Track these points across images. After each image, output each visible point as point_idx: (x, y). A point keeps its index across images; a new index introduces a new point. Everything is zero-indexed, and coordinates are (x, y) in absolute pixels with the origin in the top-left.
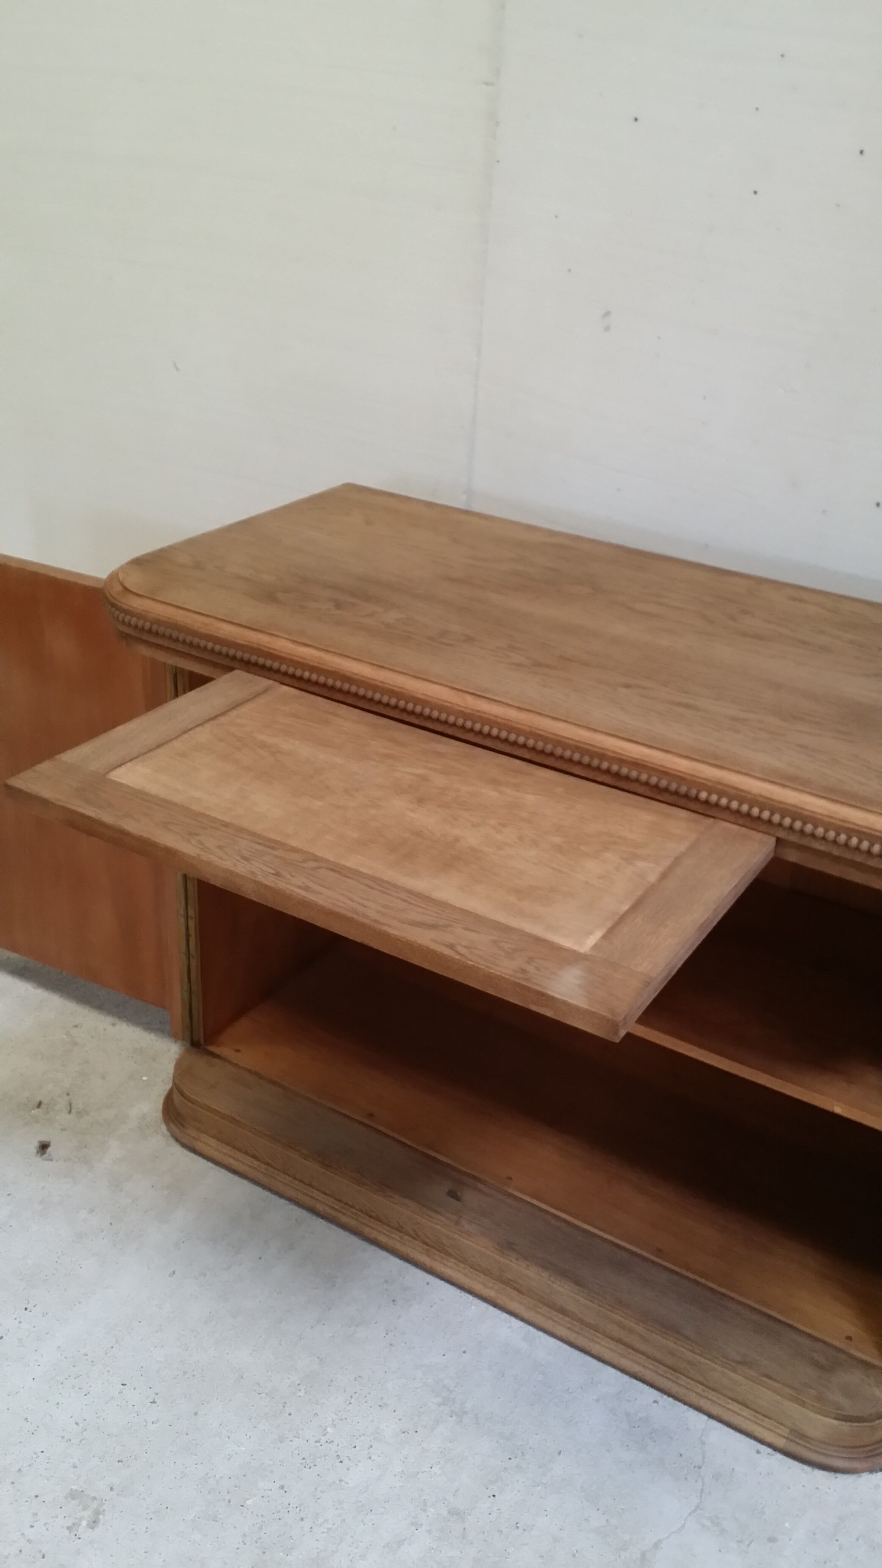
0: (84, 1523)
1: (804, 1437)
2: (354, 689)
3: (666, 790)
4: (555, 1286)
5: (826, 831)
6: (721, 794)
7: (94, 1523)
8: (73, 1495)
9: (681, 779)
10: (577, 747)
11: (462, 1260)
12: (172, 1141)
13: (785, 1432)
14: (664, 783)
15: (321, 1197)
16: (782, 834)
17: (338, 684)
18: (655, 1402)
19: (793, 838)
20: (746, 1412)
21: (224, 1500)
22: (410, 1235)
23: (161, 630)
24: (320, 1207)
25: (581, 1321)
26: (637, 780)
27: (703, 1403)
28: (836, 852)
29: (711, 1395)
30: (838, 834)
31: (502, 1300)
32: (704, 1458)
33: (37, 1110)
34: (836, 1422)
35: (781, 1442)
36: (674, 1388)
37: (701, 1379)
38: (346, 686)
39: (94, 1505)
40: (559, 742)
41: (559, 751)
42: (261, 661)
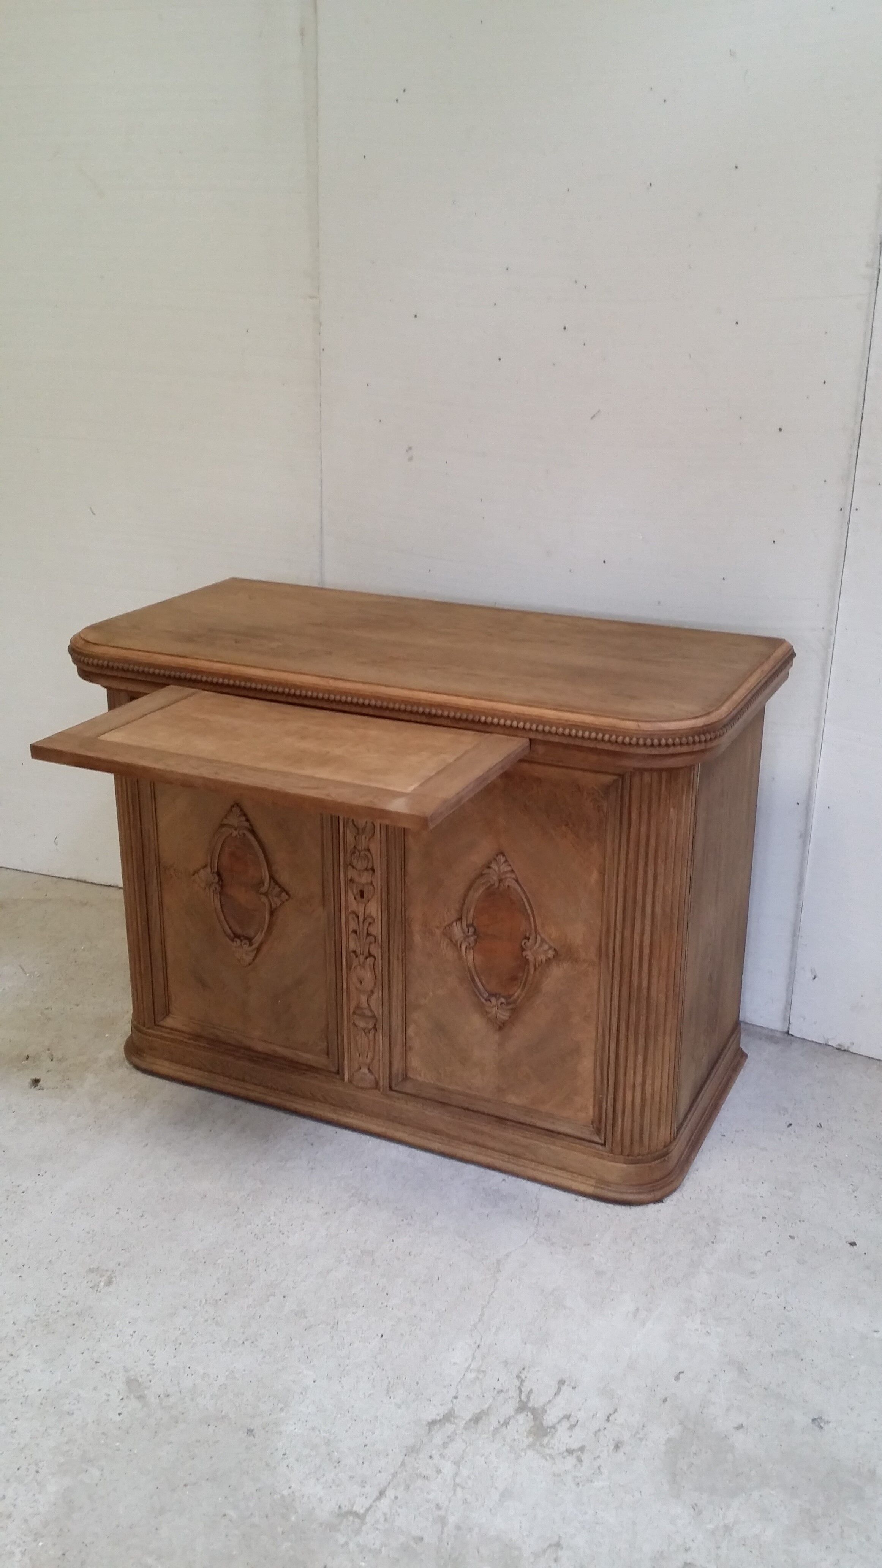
0: (102, 1284)
1: (606, 1183)
2: (253, 686)
3: (460, 719)
4: (427, 1112)
5: (557, 728)
6: (493, 716)
7: (109, 1283)
8: (91, 1270)
9: (468, 710)
10: (403, 701)
11: (358, 1109)
12: (134, 1070)
13: (593, 1182)
14: (458, 715)
15: (252, 1087)
16: (532, 736)
17: (243, 684)
18: (504, 1180)
19: (540, 737)
20: (566, 1175)
21: (201, 1262)
22: (320, 1101)
23: (116, 665)
24: (252, 1095)
25: (448, 1135)
26: (442, 716)
27: (537, 1174)
28: (565, 741)
29: (541, 1167)
30: (564, 729)
31: (390, 1132)
32: (538, 1208)
33: (26, 1061)
34: (625, 1166)
35: (590, 1190)
36: (516, 1168)
37: (534, 1158)
38: (248, 685)
39: (108, 1274)
40: (391, 699)
41: (391, 705)
42: (188, 676)
